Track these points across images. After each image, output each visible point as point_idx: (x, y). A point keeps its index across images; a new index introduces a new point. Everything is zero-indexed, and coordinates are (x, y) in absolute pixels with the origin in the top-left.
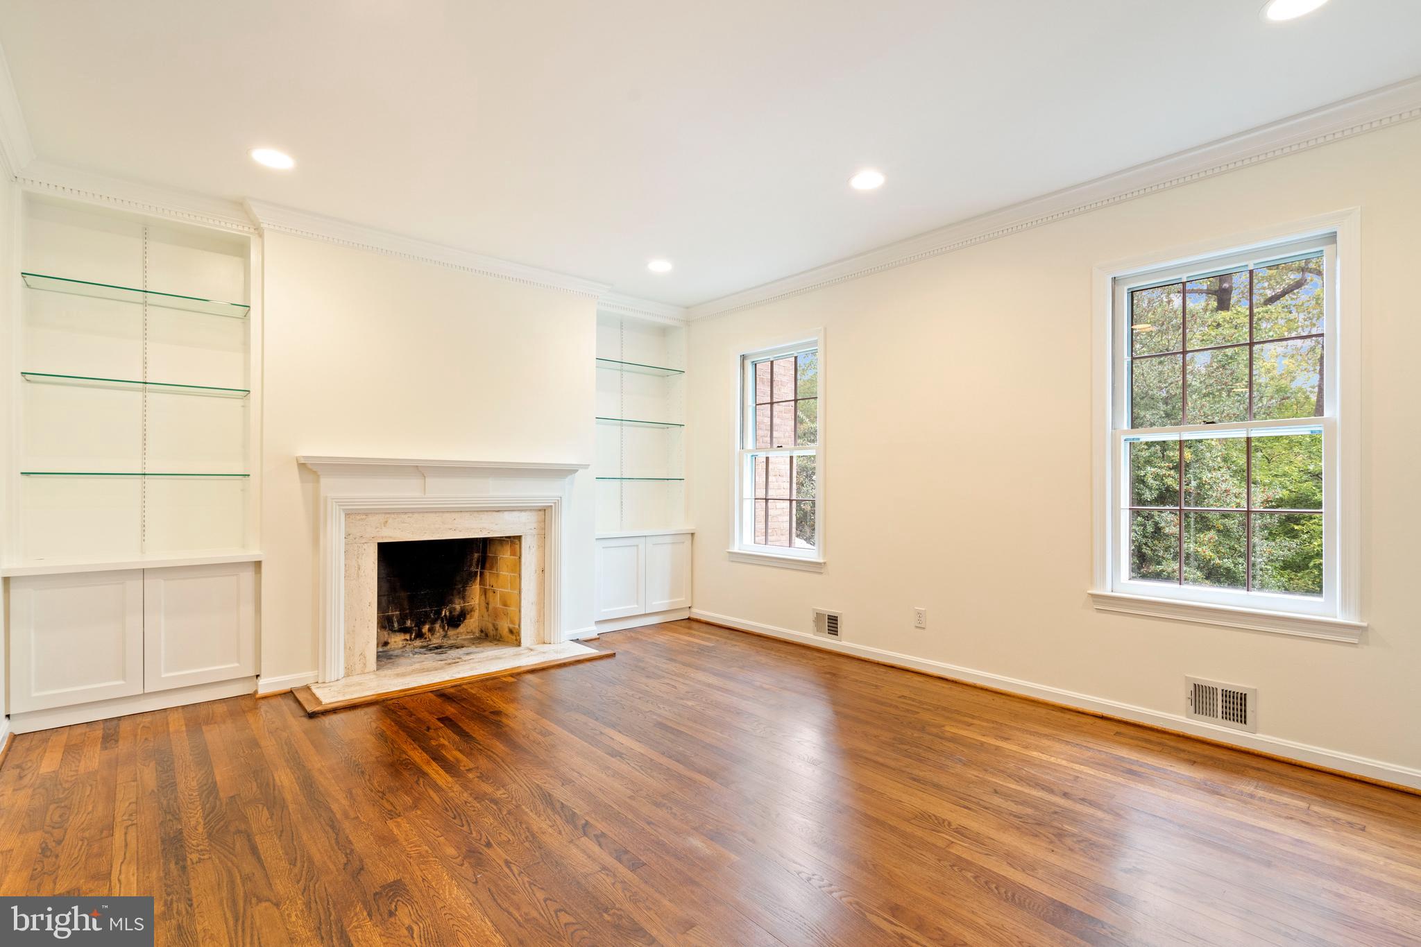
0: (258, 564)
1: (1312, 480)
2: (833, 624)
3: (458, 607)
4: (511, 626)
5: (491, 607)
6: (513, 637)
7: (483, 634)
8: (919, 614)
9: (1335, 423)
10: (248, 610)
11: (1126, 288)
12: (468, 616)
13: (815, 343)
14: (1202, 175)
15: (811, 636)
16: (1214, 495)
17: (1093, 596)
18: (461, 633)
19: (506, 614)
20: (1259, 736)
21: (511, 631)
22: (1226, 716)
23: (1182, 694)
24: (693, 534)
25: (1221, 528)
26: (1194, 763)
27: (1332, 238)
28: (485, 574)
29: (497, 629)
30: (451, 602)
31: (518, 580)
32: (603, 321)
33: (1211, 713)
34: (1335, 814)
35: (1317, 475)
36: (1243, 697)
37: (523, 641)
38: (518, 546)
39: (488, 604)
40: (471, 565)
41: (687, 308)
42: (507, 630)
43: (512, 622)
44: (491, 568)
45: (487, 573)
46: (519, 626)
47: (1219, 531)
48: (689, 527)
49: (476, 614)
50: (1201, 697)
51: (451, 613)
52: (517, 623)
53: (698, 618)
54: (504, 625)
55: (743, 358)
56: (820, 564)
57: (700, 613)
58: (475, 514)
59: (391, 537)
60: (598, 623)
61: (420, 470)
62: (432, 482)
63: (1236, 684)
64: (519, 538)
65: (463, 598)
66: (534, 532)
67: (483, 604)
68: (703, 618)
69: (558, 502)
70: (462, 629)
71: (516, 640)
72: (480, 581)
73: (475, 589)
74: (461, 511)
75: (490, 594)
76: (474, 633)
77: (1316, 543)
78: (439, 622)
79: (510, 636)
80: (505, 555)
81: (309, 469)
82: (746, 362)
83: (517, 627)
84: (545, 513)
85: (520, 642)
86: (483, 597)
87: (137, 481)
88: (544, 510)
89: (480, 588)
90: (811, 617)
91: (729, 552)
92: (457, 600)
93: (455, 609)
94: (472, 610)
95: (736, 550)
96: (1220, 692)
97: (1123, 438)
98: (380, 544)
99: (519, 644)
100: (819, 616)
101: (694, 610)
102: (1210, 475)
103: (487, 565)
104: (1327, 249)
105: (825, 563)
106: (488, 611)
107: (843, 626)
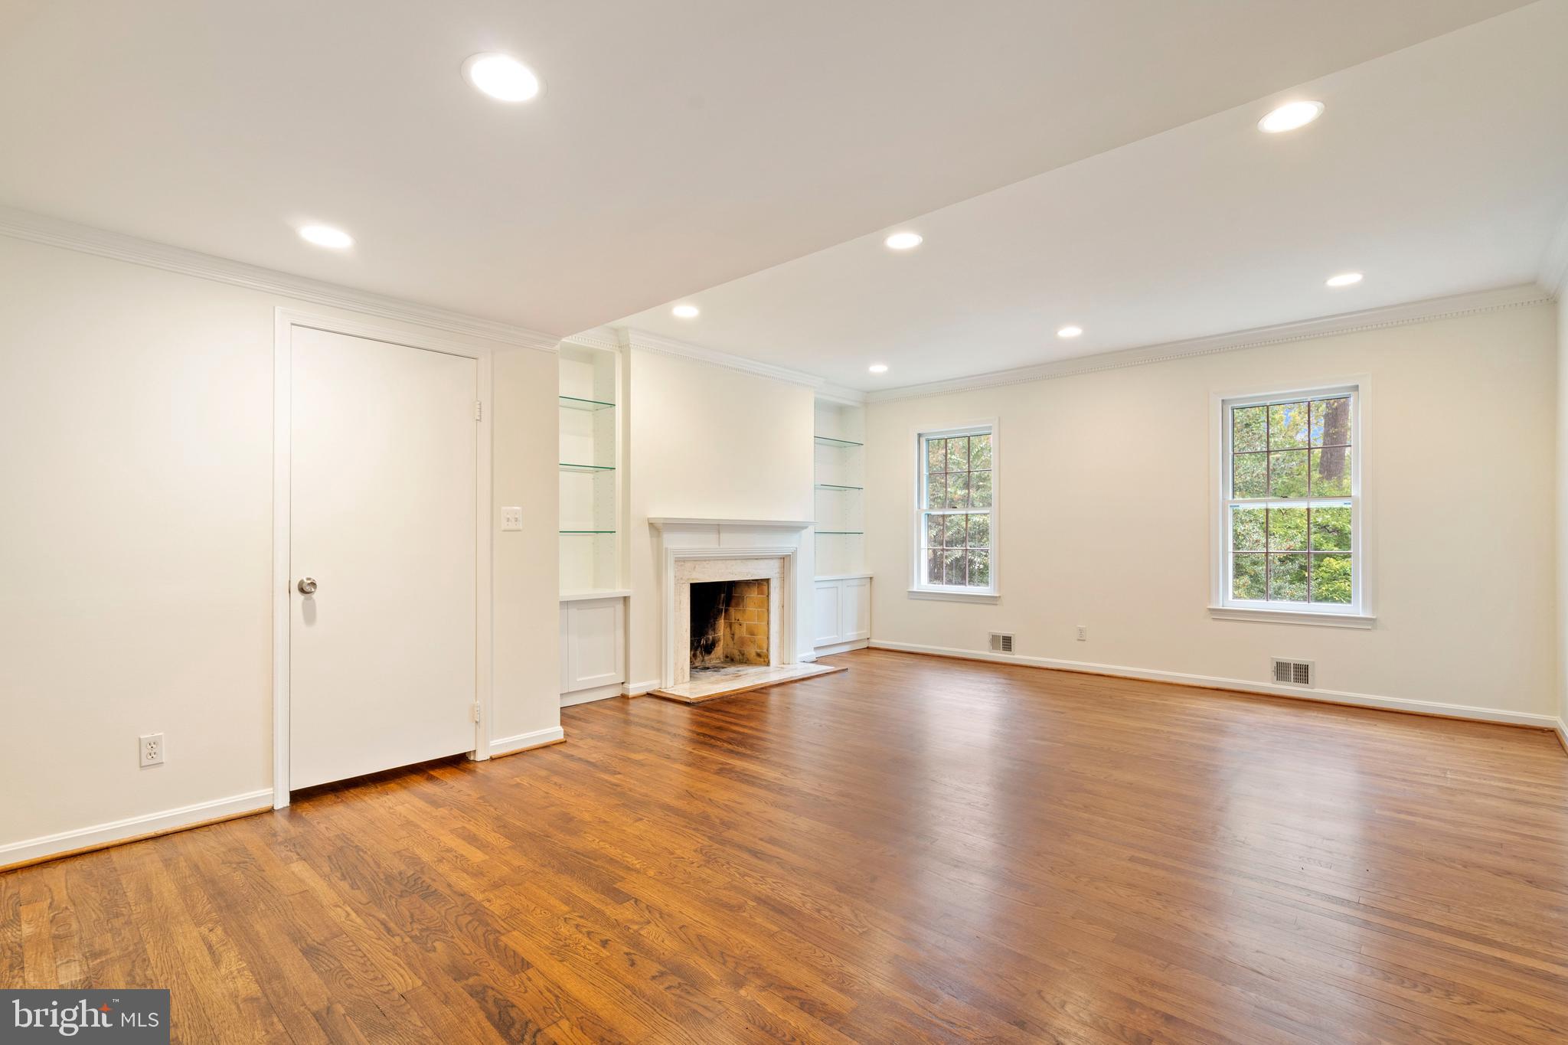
0: (626, 599)
1: (1320, 533)
2: (1007, 643)
3: (711, 637)
4: (759, 651)
5: (736, 637)
6: (763, 659)
7: (728, 659)
8: (1081, 630)
9: (1358, 499)
10: (620, 633)
11: (1230, 407)
12: (717, 645)
13: (990, 428)
14: (1281, 341)
15: (988, 653)
16: (1247, 544)
17: (1210, 609)
18: (713, 659)
19: (754, 642)
20: (1316, 690)
21: (759, 655)
22: (1296, 680)
23: (1269, 669)
24: (871, 578)
25: (1253, 574)
26: (1281, 706)
27: (1356, 388)
28: (731, 611)
29: (743, 655)
30: (707, 633)
31: (766, 614)
32: (820, 406)
33: (1287, 679)
34: (1359, 721)
35: (1325, 527)
36: (1306, 667)
37: (771, 662)
38: (766, 588)
39: (733, 635)
40: (718, 605)
41: (868, 392)
42: (754, 654)
43: (760, 647)
44: (737, 605)
45: (732, 610)
46: (768, 650)
47: (1251, 577)
48: (869, 573)
49: (721, 643)
50: (1282, 670)
51: (706, 641)
52: (765, 647)
53: (877, 646)
54: (751, 651)
55: (920, 435)
56: (996, 597)
57: (876, 642)
58: (744, 561)
59: (697, 579)
60: (816, 649)
61: (718, 527)
62: (724, 536)
63: (1301, 660)
64: (767, 581)
65: (714, 630)
66: (777, 575)
67: (729, 636)
68: (881, 647)
69: (795, 552)
70: (713, 655)
71: (765, 661)
72: (725, 616)
73: (721, 623)
74: (735, 559)
75: (736, 627)
76: (720, 659)
77: (1324, 588)
78: (699, 649)
79: (758, 659)
80: (753, 595)
81: (656, 528)
82: (921, 439)
83: (765, 651)
84: (786, 561)
85: (769, 662)
86: (728, 629)
87: (590, 538)
88: (783, 558)
89: (725, 623)
90: (987, 639)
91: (910, 592)
92: (710, 632)
93: (709, 638)
94: (719, 640)
95: (915, 590)
96: (1292, 666)
97: (1229, 505)
98: (691, 584)
99: (768, 664)
100: (994, 638)
101: (872, 640)
102: (1243, 528)
103: (733, 603)
104: (1353, 394)
105: (1000, 597)
106: (733, 640)
107: (1015, 644)
